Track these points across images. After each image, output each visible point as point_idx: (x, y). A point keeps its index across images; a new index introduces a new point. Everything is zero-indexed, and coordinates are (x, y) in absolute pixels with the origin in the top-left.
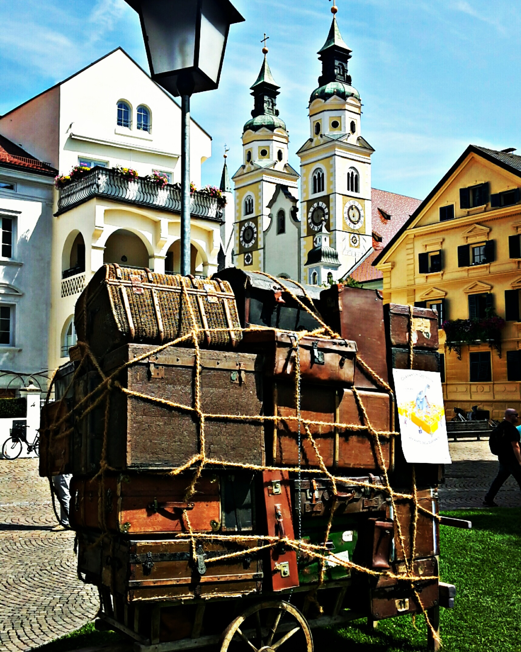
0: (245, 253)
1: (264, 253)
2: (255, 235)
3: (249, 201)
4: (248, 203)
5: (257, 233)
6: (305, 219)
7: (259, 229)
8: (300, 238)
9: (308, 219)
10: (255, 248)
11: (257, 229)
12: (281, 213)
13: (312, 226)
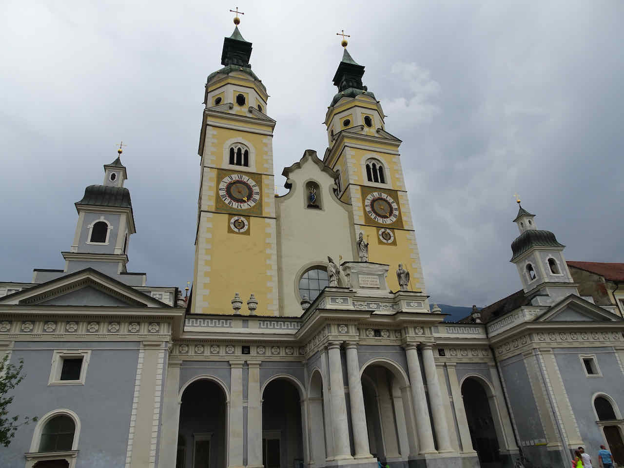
0: (231, 215)
1: (278, 227)
2: (257, 197)
3: (239, 150)
4: (236, 150)
5: (260, 193)
6: (361, 205)
7: (265, 190)
8: (352, 224)
9: (364, 206)
10: (257, 212)
11: (261, 189)
12: (312, 186)
13: (373, 216)
